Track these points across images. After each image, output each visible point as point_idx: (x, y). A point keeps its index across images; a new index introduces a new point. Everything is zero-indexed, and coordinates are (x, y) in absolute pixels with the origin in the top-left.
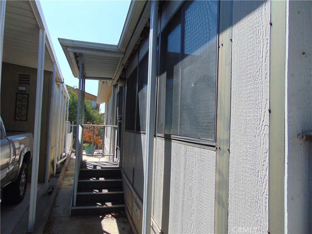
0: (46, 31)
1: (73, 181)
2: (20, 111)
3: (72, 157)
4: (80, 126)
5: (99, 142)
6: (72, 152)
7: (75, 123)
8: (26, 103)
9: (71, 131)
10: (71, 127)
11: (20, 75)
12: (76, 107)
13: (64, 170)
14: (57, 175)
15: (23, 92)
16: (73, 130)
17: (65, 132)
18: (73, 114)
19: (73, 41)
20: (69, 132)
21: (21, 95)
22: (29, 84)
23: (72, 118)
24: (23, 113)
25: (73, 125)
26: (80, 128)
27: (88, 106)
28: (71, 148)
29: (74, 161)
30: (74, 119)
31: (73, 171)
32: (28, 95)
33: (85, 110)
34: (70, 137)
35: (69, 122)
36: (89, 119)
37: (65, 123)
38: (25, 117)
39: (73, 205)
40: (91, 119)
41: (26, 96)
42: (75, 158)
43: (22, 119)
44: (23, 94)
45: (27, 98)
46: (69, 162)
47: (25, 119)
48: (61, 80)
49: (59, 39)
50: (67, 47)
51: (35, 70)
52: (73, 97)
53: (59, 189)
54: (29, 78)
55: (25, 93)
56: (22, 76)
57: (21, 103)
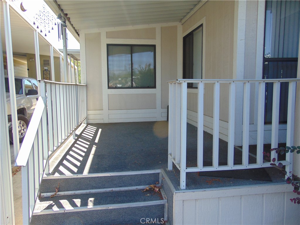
15: (46, 70)
44: (47, 71)
45: (49, 73)
51: (50, 57)
54: (49, 62)
55: (48, 70)
56: (45, 61)
57: (46, 76)
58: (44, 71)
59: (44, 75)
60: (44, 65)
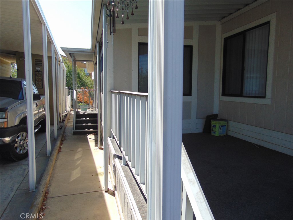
0: (54, 44)
1: (73, 124)
2: (38, 82)
3: (71, 113)
4: (74, 90)
5: (90, 102)
6: (71, 110)
7: (72, 89)
8: (41, 78)
9: (69, 95)
10: (69, 92)
11: (36, 60)
12: (72, 75)
13: (67, 119)
14: (63, 122)
15: (39, 71)
16: (70, 94)
17: (65, 96)
18: (69, 81)
19: (68, 48)
20: (68, 95)
21: (38, 73)
22: (42, 65)
23: (69, 85)
24: (40, 84)
25: (70, 90)
26: (75, 92)
27: (82, 74)
28: (70, 108)
29: (73, 115)
30: (71, 85)
31: (73, 119)
32: (42, 72)
33: (79, 77)
34: (69, 98)
35: (67, 88)
36: (83, 84)
37: (65, 89)
38: (41, 86)
39: (74, 130)
40: (85, 85)
41: (40, 73)
42: (73, 113)
43: (40, 87)
45: (41, 74)
46: (69, 116)
47: (41, 87)
48: (61, 61)
49: (61, 48)
50: (65, 51)
51: (42, 56)
52: (68, 66)
53: (65, 127)
54: (41, 62)
55: (40, 71)
56: (37, 61)
57: (38, 77)
58: (35, 72)
59: (36, 76)
60: (36, 65)
